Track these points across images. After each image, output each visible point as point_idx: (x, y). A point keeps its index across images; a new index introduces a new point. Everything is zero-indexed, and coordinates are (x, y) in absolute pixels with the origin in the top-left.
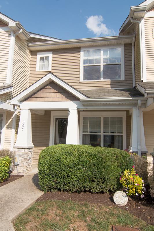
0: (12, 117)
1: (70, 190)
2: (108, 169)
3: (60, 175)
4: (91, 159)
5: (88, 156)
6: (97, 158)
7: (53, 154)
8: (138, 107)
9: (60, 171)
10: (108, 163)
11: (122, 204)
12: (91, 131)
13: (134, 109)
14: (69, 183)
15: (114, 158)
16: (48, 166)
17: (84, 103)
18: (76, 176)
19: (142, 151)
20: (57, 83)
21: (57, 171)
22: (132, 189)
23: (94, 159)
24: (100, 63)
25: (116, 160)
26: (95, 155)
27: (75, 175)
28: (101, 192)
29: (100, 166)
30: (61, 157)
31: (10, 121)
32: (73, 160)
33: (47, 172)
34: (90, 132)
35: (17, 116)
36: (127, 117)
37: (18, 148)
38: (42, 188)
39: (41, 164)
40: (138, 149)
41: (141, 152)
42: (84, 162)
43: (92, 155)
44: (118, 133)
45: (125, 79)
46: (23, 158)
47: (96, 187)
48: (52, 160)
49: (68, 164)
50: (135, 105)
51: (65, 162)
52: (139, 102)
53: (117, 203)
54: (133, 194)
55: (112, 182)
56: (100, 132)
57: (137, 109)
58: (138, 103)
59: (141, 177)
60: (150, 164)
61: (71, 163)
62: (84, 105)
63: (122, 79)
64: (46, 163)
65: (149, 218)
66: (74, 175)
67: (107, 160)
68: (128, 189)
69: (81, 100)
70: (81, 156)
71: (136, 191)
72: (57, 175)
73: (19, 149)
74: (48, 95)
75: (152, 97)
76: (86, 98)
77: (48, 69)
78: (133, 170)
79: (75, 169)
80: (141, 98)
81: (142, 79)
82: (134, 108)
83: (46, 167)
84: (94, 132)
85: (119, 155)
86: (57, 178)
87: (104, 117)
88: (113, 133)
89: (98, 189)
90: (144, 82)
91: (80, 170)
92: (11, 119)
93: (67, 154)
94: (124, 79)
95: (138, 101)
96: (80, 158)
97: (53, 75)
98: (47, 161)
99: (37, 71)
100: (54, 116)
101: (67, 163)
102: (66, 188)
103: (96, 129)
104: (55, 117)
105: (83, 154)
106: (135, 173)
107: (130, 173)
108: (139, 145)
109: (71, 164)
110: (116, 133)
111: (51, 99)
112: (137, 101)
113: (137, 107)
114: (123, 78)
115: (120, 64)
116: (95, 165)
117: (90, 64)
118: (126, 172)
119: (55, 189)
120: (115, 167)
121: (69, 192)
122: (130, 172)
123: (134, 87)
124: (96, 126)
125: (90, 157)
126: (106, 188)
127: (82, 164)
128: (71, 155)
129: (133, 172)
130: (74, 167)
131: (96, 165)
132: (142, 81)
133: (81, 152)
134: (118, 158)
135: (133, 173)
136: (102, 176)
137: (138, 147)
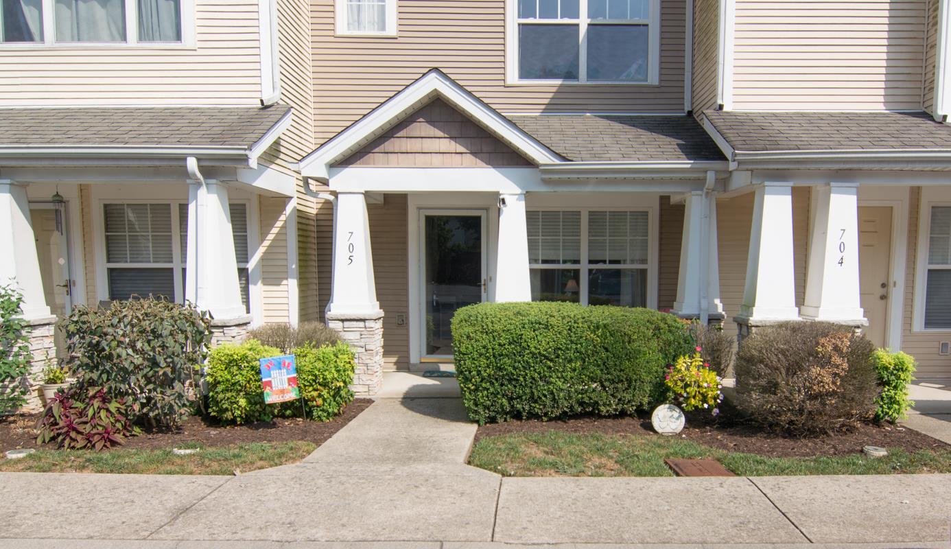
0: (283, 218)
1: (546, 414)
2: (637, 358)
3: (522, 379)
4: (598, 336)
5: (589, 328)
6: (610, 332)
7: (497, 327)
8: (705, 190)
9: (522, 369)
10: (636, 344)
11: (672, 431)
12: (545, 258)
13: (694, 195)
14: (545, 396)
15: (650, 333)
16: (488, 358)
17: (547, 176)
18: (564, 378)
19: (710, 313)
20: (456, 105)
21: (515, 368)
22: (694, 397)
23: (604, 336)
24: (578, 17)
25: (653, 336)
26: (605, 326)
27: (559, 375)
28: (620, 412)
29: (620, 352)
30: (522, 335)
31: (275, 230)
32: (554, 341)
33: (485, 374)
34: (544, 262)
35: (298, 210)
36: (661, 210)
37: (343, 321)
38: (472, 415)
39: (464, 354)
40: (700, 308)
41: (709, 315)
42: (581, 344)
43: (598, 328)
44: (632, 262)
45: (661, 81)
46: (363, 350)
47: (610, 401)
48: (500, 345)
49: (542, 352)
50: (698, 183)
51: (535, 347)
52: (711, 177)
53: (660, 431)
54: (696, 407)
55: (646, 389)
56: (577, 262)
57: (701, 195)
58: (708, 178)
59: (714, 370)
60: (731, 342)
61: (550, 347)
62: (546, 182)
63: (649, 82)
64: (483, 351)
65: (732, 445)
66: (558, 377)
67: (635, 337)
68: (687, 398)
69: (540, 168)
70: (573, 330)
71: (704, 400)
72: (515, 379)
73: (347, 324)
74: (429, 145)
75: (747, 170)
76: (557, 162)
77: (383, 28)
78: (698, 357)
79: (561, 361)
80: (717, 165)
81: (720, 102)
82: (693, 192)
83: (483, 361)
84: (558, 262)
85: (662, 325)
86: (515, 387)
87: (589, 212)
88: (618, 262)
89: (614, 406)
90: (725, 109)
91: (573, 365)
92: (279, 224)
93: (537, 326)
94: (656, 83)
95: (708, 172)
96: (572, 334)
97: (445, 76)
98: (484, 347)
99: (338, 33)
100: (419, 209)
101: (539, 349)
102: (537, 409)
103: (563, 249)
104: (421, 211)
105: (578, 324)
106: (701, 363)
107: (691, 363)
108: (704, 297)
109: (550, 350)
110: (625, 261)
111: (437, 159)
112: (706, 172)
113: (702, 190)
114: (653, 78)
115: (647, 25)
116: (607, 350)
117: (540, 17)
118: (681, 363)
119: (507, 413)
120: (651, 353)
121: (543, 418)
122: (690, 361)
123: (690, 113)
124: (563, 243)
125: (594, 332)
126: (633, 403)
127: (576, 348)
128: (547, 327)
129: (696, 361)
130: (558, 357)
131: (610, 349)
132: (721, 107)
133: (573, 321)
134: (660, 333)
135: (697, 364)
136: (623, 376)
137: (700, 303)
